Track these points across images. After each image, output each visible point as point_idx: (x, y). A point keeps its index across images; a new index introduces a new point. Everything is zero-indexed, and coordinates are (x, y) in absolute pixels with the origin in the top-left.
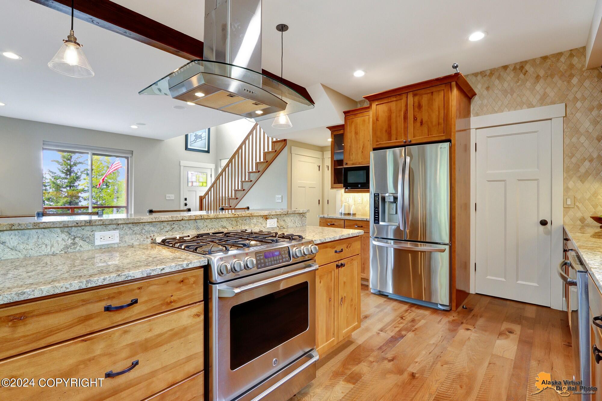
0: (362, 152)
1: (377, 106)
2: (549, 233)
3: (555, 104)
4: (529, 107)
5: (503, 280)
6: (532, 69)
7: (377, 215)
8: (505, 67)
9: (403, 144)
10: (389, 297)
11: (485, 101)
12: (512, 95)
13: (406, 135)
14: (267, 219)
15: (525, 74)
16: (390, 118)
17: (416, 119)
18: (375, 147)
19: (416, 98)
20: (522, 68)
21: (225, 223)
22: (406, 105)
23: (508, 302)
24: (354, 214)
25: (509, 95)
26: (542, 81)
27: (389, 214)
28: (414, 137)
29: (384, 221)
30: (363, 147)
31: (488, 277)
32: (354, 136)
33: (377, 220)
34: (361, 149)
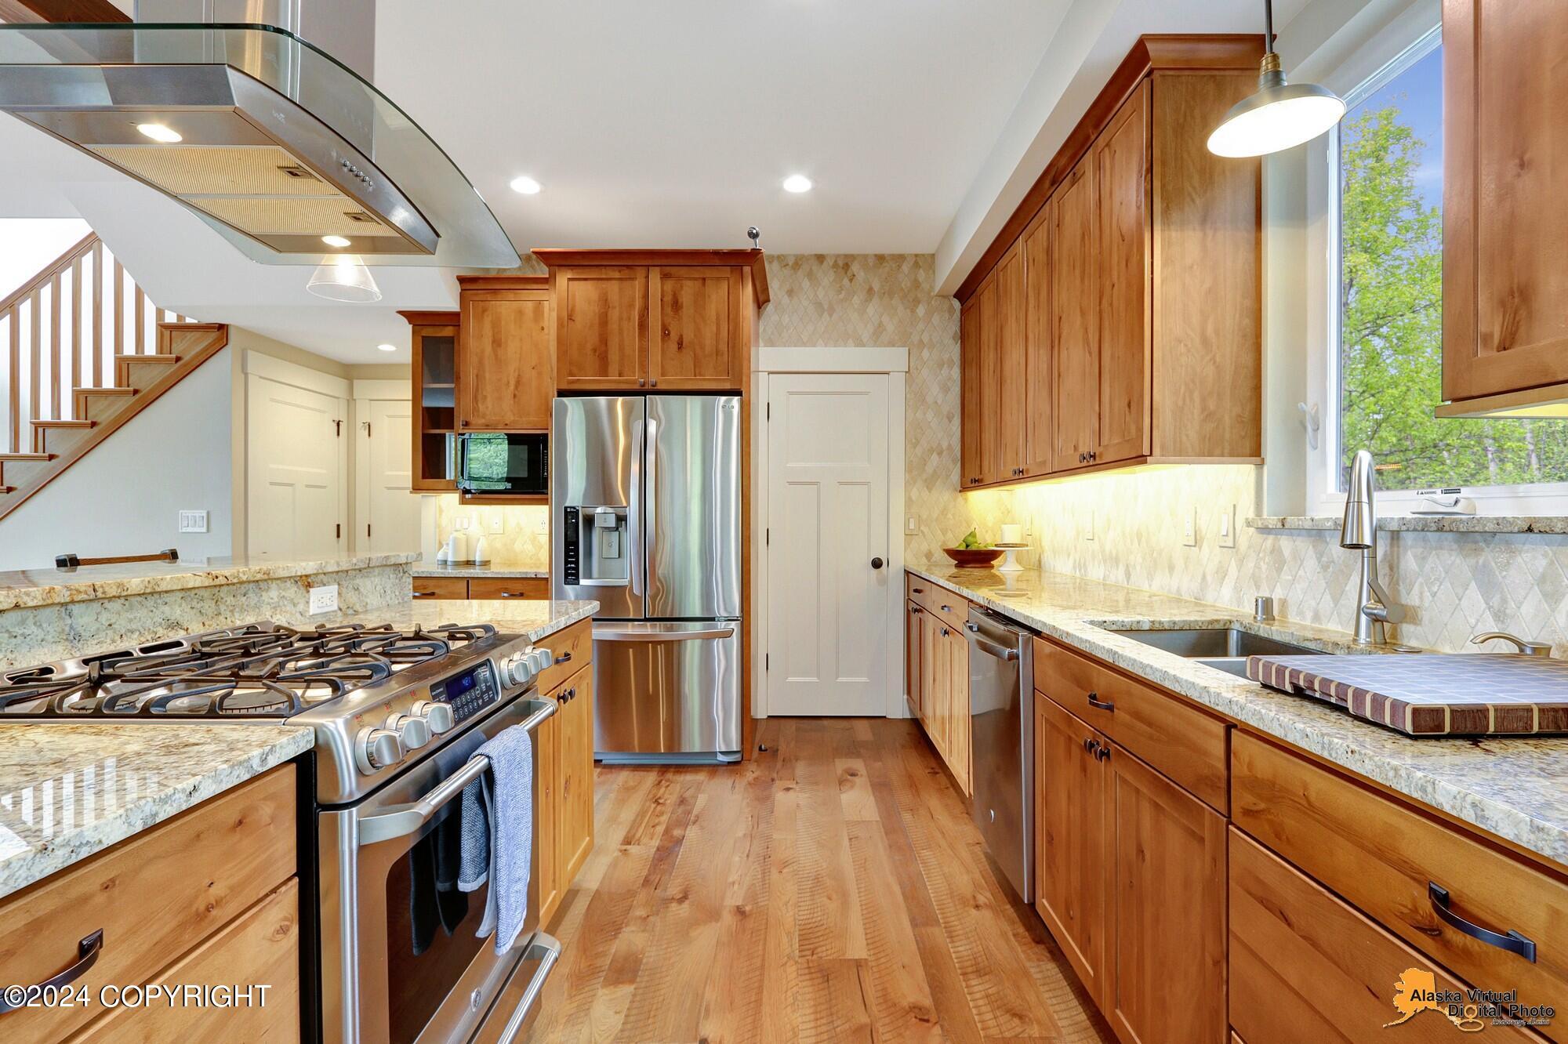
0: (515, 396)
1: (570, 283)
2: (883, 582)
3: (894, 346)
4: (857, 345)
5: (815, 679)
6: (862, 274)
7: (571, 562)
8: (820, 258)
9: (637, 387)
11: (786, 319)
12: (831, 316)
13: (644, 368)
14: (309, 586)
15: (851, 280)
16: (604, 321)
17: (669, 334)
18: (564, 386)
19: (669, 285)
20: (846, 267)
21: (177, 611)
22: (646, 296)
23: (826, 722)
24: (485, 564)
25: (826, 314)
26: (876, 300)
27: (602, 558)
28: (663, 375)
29: (589, 576)
30: (518, 383)
31: (790, 680)
32: (488, 349)
33: (572, 574)
34: (512, 387)
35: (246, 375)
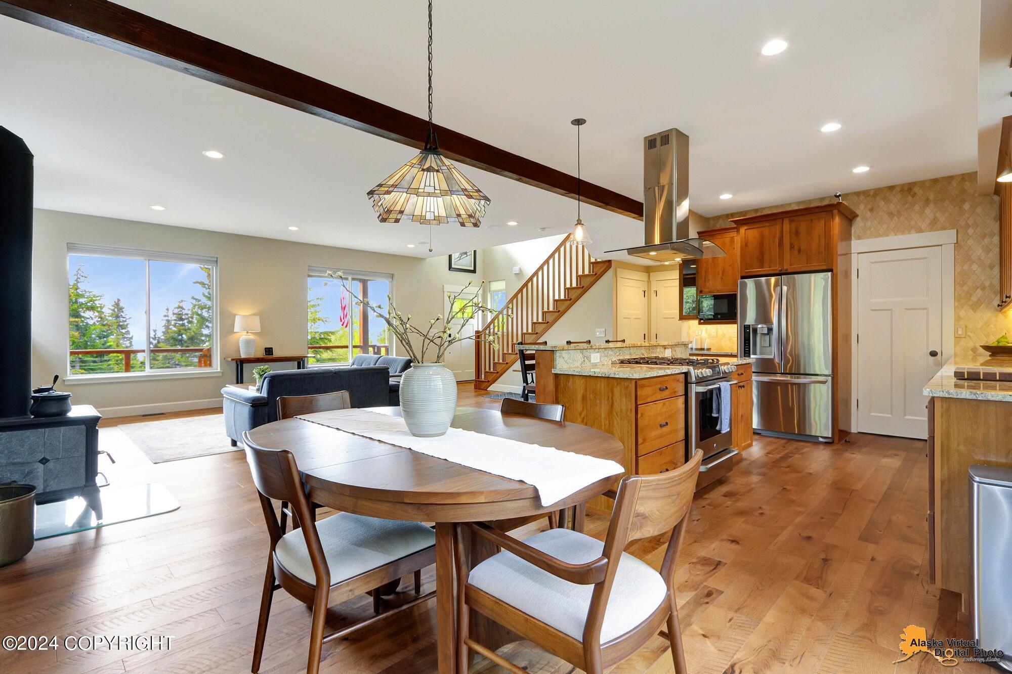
0: (722, 278)
1: (746, 231)
2: (939, 364)
3: (945, 229)
4: (917, 232)
5: (889, 416)
6: (921, 191)
7: (747, 348)
8: (891, 188)
9: (778, 272)
10: (762, 434)
11: (869, 224)
12: (899, 218)
13: (782, 264)
14: (665, 348)
15: (913, 197)
16: (761, 244)
17: (793, 247)
18: (744, 274)
19: (794, 225)
20: (910, 189)
22: (782, 232)
23: (895, 439)
24: (709, 349)
25: (896, 218)
26: (931, 205)
27: (762, 347)
28: (791, 265)
29: (755, 354)
30: (723, 273)
31: (872, 414)
33: (747, 353)
34: (720, 275)
35: (616, 277)
